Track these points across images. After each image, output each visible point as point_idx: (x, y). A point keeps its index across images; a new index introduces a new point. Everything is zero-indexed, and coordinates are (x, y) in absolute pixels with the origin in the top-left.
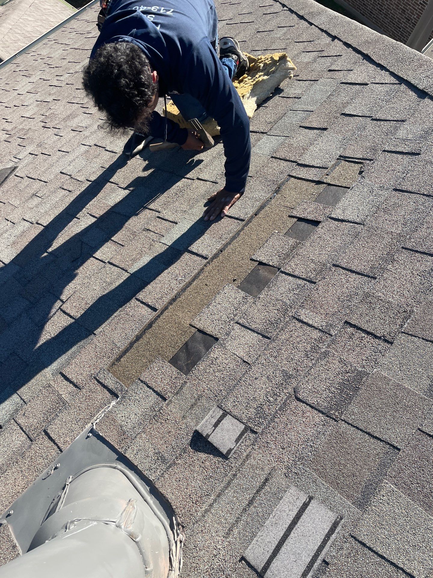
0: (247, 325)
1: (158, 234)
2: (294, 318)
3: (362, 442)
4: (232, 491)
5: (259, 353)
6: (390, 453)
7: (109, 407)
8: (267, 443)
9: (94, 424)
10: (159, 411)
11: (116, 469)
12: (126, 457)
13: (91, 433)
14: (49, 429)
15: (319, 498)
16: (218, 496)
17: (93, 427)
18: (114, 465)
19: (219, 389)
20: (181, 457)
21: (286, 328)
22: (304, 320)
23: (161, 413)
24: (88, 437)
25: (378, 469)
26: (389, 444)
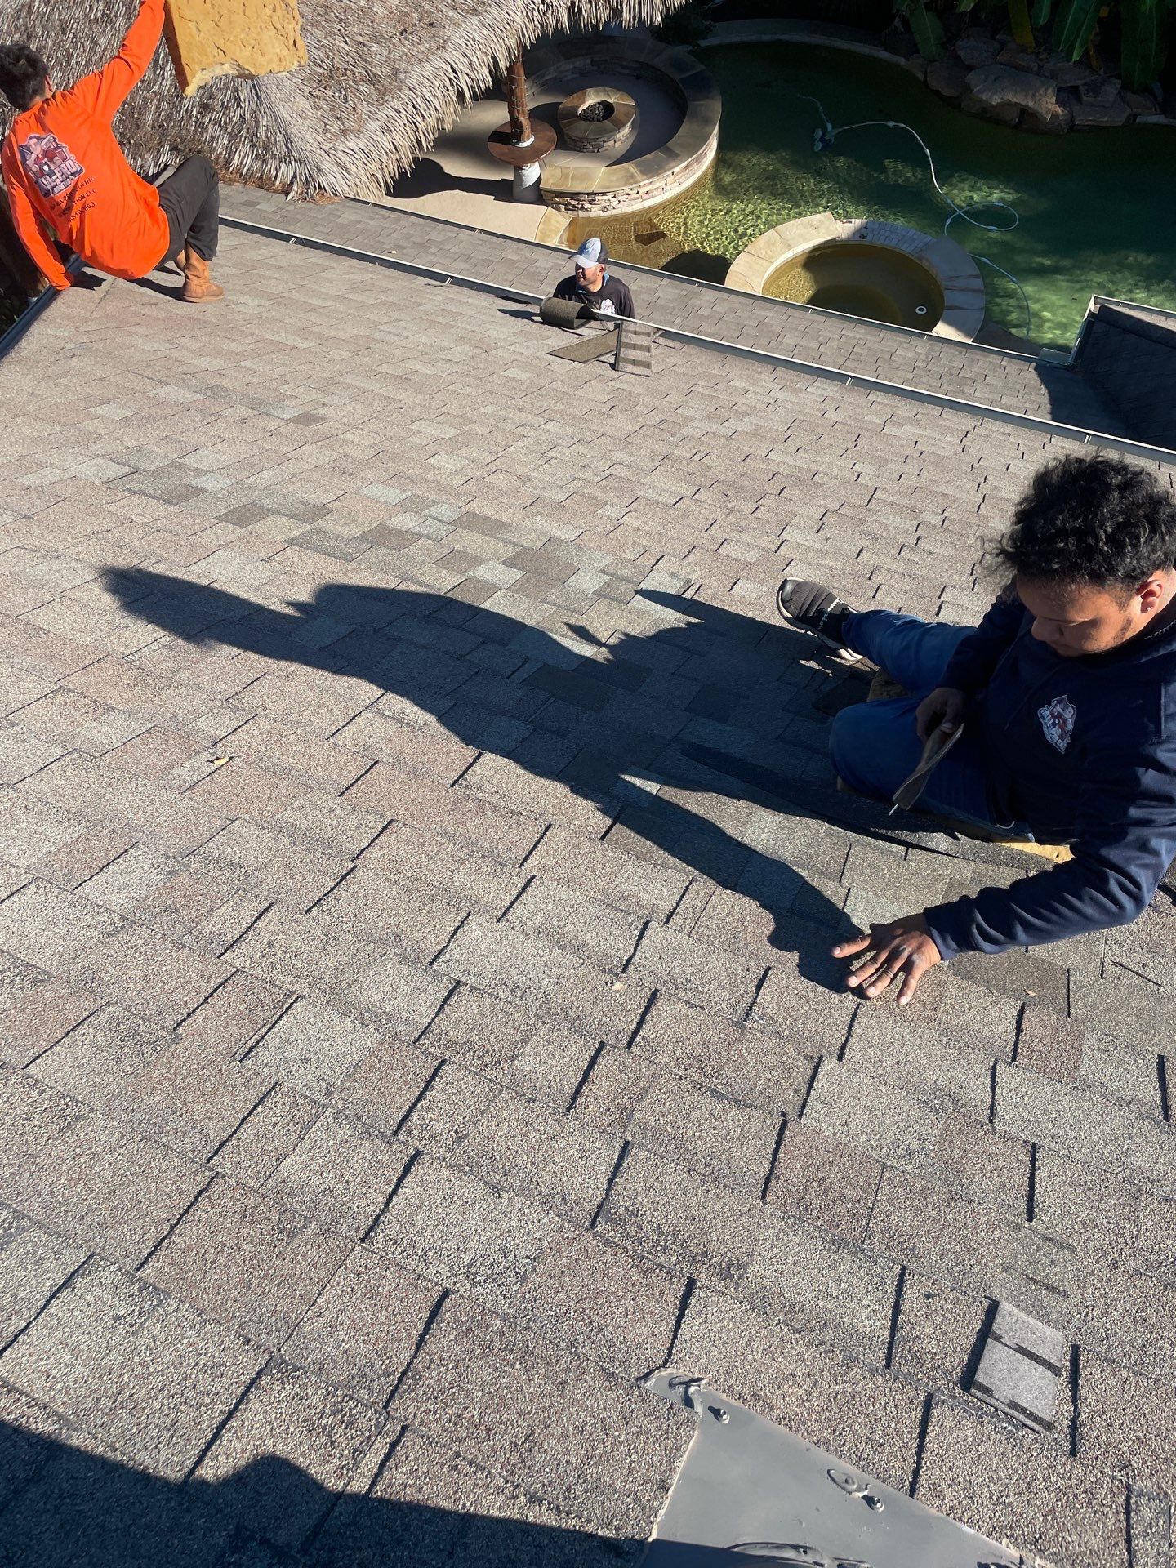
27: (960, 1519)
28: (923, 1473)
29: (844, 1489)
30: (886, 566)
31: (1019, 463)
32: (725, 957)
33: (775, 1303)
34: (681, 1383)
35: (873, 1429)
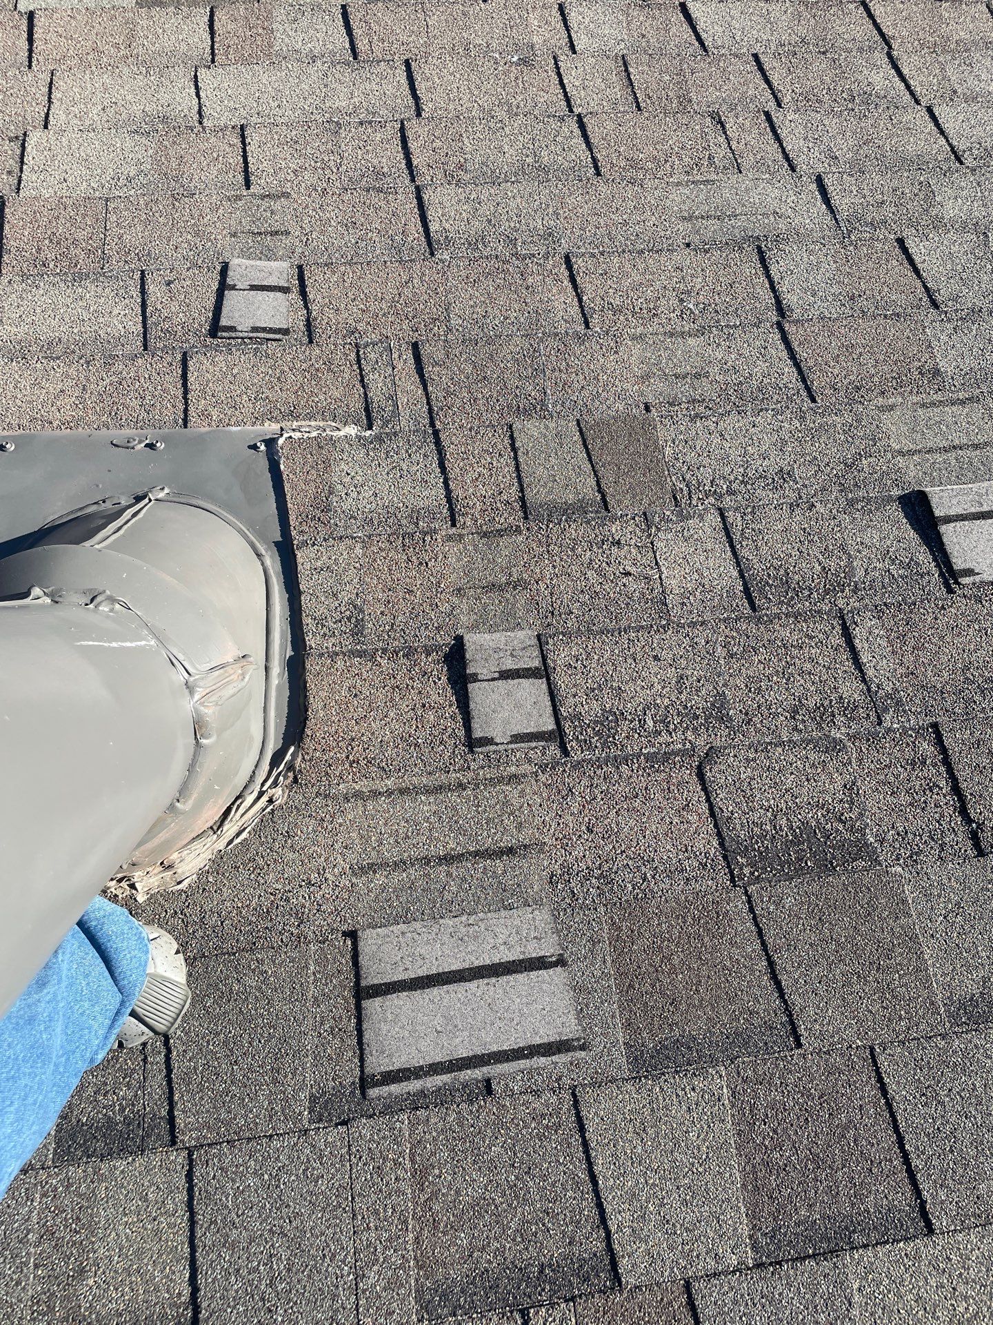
0: (737, 537)
1: (733, 154)
2: (842, 618)
3: (745, 966)
4: (434, 808)
5: (707, 616)
6: (776, 1035)
7: (339, 429)
8: (570, 790)
9: (286, 435)
10: (426, 534)
11: (260, 559)
12: (295, 555)
13: (266, 446)
14: (195, 360)
15: (576, 975)
16: (402, 792)
17: (278, 438)
18: (262, 550)
19: (568, 606)
20: (395, 657)
21: (805, 621)
22: (857, 641)
23: (424, 541)
24: (254, 447)
25: (727, 1038)
26: (790, 1016)
29: (127, 448)
33: (33, 348)
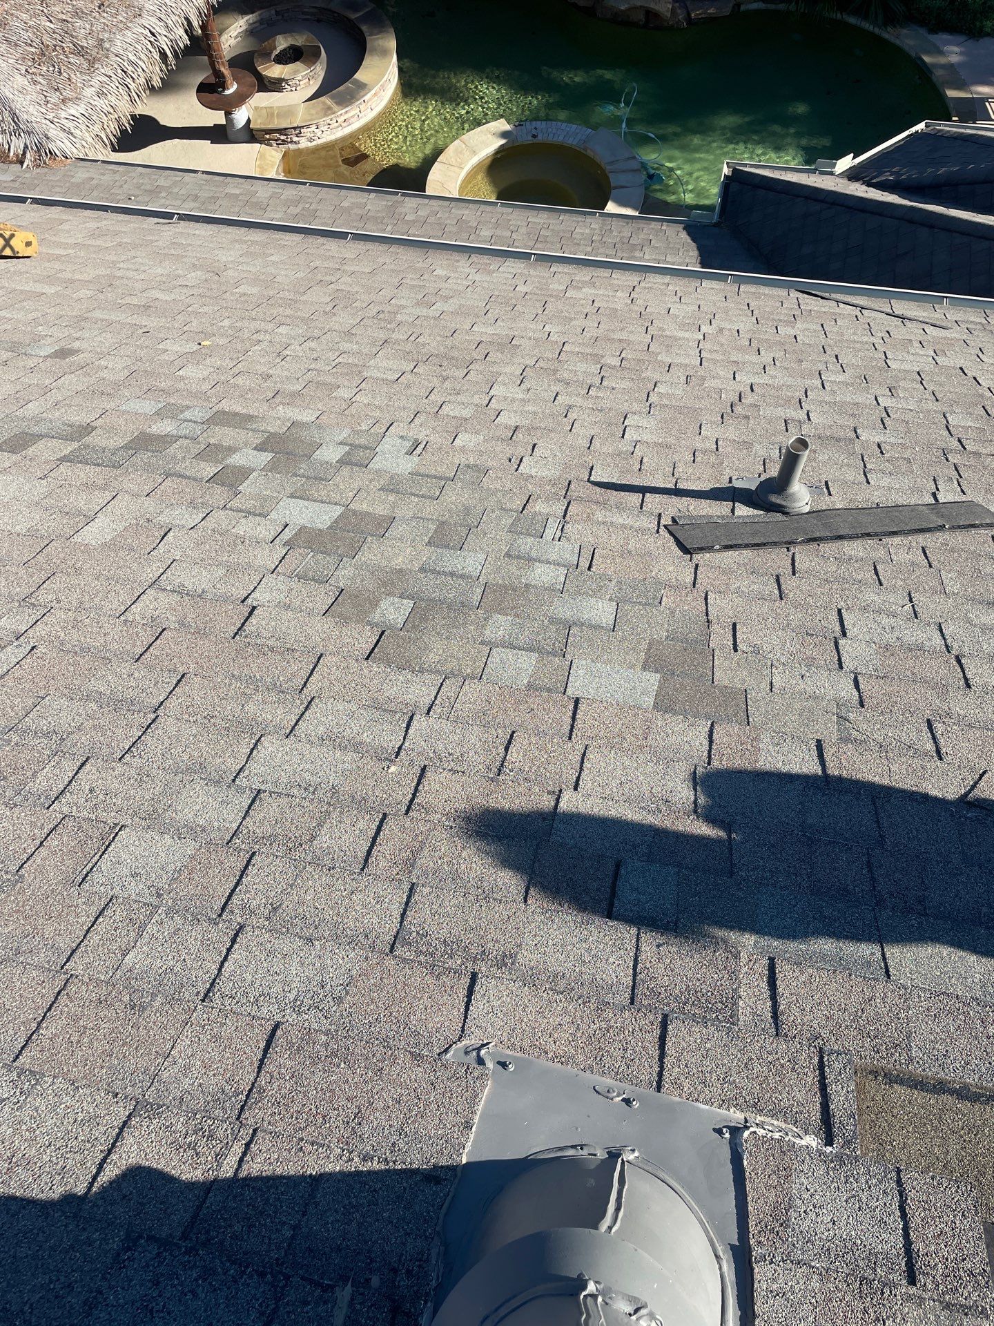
7: (800, 1137)
9: (750, 1128)
10: (884, 1285)
11: (718, 1262)
13: (730, 1134)
14: (674, 1025)
17: (743, 1130)
18: (721, 1253)
23: (882, 1293)
24: (719, 1131)
27: (697, 1100)
28: (666, 1074)
29: (607, 1098)
30: (578, 405)
31: (678, 306)
32: (476, 731)
33: (542, 977)
34: (474, 1050)
35: (625, 1050)
